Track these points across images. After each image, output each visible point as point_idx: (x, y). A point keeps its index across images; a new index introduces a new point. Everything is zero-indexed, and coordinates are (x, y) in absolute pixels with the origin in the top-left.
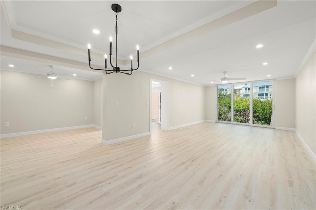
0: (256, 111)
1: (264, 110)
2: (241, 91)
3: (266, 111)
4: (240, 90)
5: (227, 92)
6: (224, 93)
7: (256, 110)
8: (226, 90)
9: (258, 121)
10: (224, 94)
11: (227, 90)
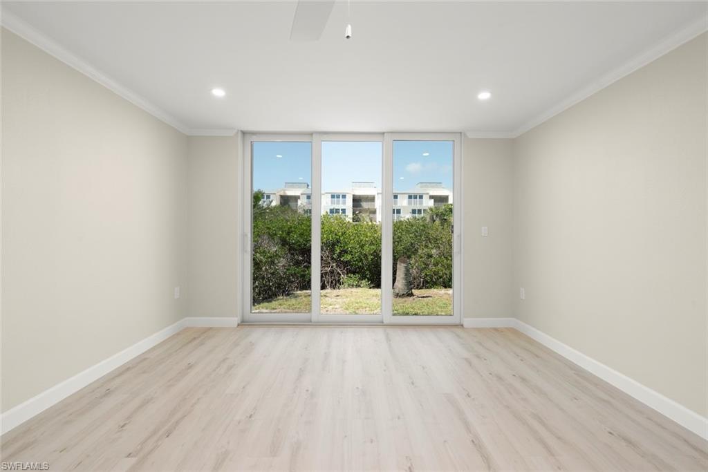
0: (346, 247)
1: (362, 247)
2: (299, 201)
3: (365, 248)
4: (296, 198)
5: (271, 202)
6: (263, 203)
7: (344, 247)
8: (268, 197)
9: (347, 274)
10: (265, 205)
11: (271, 196)
